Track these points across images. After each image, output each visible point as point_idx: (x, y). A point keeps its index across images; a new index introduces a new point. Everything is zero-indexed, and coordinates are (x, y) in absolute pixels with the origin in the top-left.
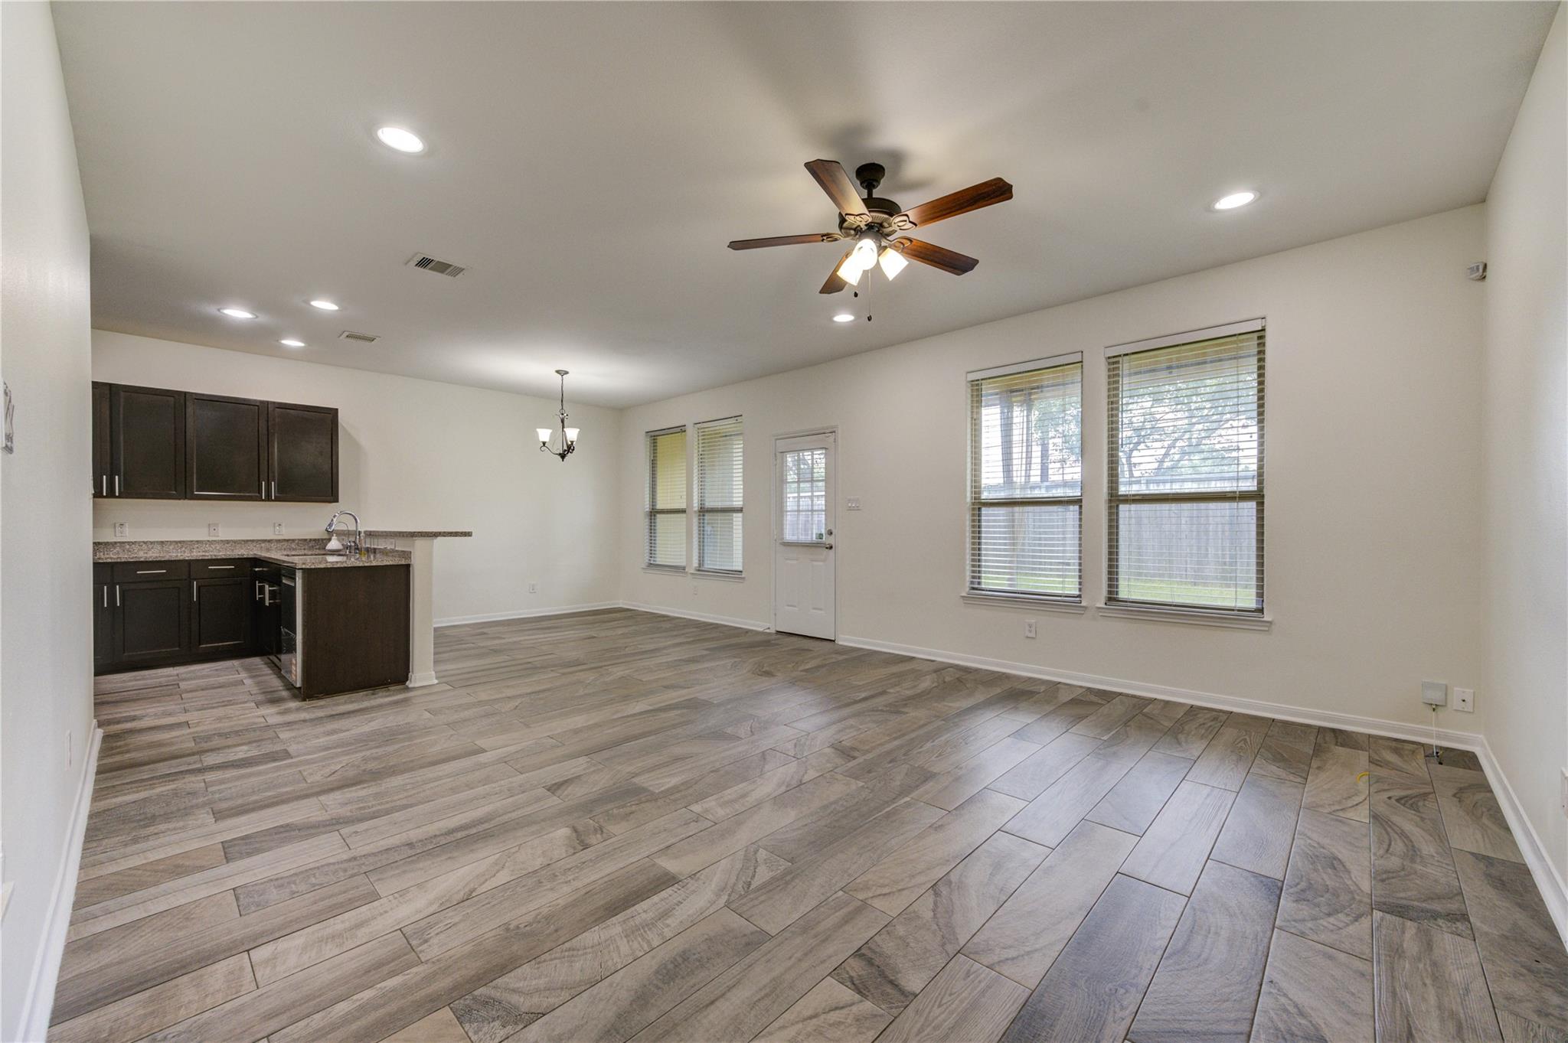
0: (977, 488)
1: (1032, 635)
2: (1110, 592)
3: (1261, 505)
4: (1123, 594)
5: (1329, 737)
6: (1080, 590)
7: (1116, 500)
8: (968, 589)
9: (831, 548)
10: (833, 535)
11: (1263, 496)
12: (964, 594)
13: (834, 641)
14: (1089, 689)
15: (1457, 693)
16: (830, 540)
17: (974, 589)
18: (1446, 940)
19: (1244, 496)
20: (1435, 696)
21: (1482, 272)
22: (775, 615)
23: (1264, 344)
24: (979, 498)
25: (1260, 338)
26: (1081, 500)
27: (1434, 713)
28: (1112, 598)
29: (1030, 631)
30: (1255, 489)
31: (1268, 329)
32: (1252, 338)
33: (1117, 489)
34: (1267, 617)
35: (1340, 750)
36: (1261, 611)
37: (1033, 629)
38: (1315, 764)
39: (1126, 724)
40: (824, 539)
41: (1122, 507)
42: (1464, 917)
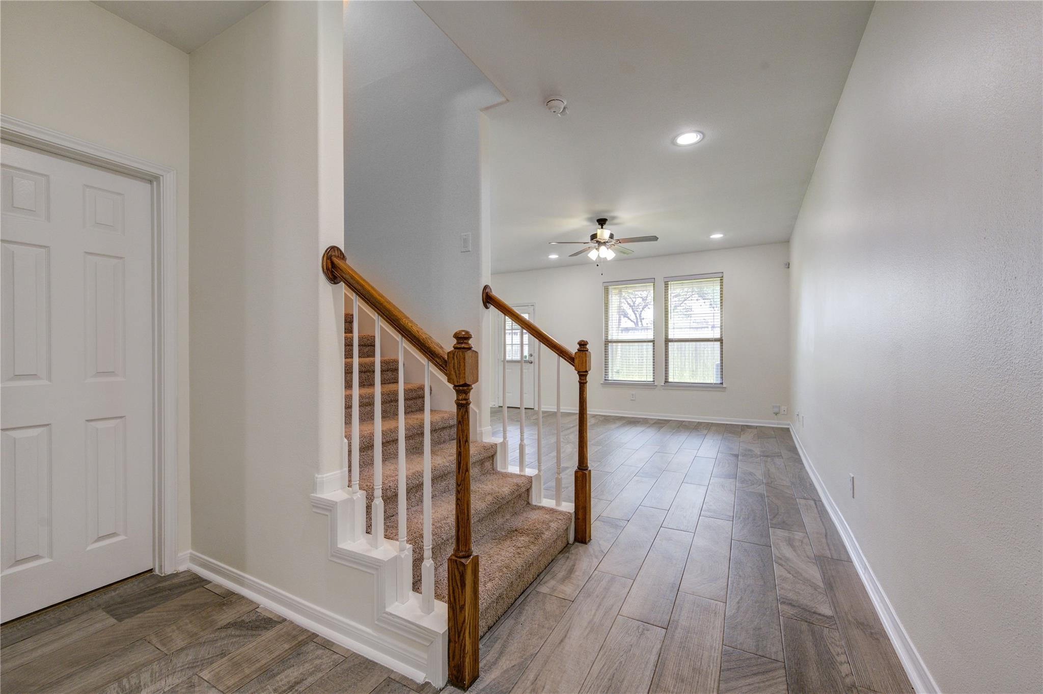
0: (607, 337)
1: (634, 399)
2: (666, 379)
3: (722, 343)
4: (670, 380)
5: (745, 427)
6: (654, 378)
7: (667, 341)
8: (603, 380)
9: (532, 363)
10: (533, 357)
11: (722, 340)
12: (602, 382)
13: (533, 409)
14: (659, 419)
15: (783, 408)
16: (532, 359)
17: (606, 380)
18: (777, 460)
19: (716, 340)
20: (776, 410)
21: (788, 265)
22: (498, 398)
23: (722, 282)
24: (607, 339)
25: (721, 280)
26: (654, 341)
27: (776, 416)
28: (666, 381)
29: (633, 397)
30: (719, 337)
31: (724, 276)
32: (718, 280)
33: (668, 336)
34: (724, 385)
35: (748, 430)
36: (722, 384)
37: (634, 396)
38: (742, 433)
39: (679, 427)
40: (527, 358)
41: (670, 344)
42: (781, 456)
